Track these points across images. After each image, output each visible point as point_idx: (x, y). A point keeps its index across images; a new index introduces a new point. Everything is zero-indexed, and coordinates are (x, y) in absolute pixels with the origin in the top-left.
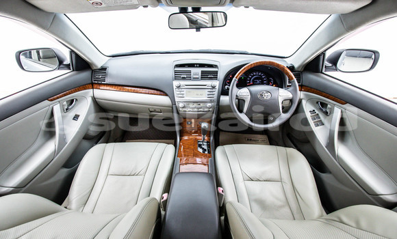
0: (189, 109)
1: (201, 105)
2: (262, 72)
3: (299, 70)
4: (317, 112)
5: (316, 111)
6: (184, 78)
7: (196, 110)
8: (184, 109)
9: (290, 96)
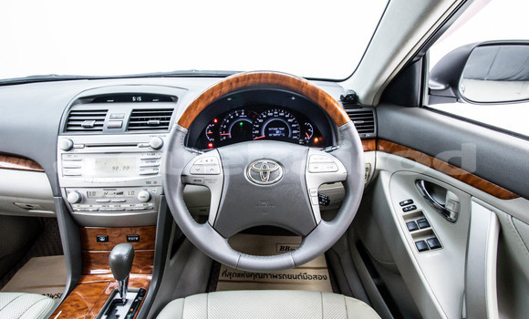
0: (96, 207)
1: (126, 194)
2: (287, 110)
3: (370, 103)
4: (420, 207)
5: (416, 203)
6: (88, 129)
7: (112, 207)
8: (82, 206)
9: (341, 171)
